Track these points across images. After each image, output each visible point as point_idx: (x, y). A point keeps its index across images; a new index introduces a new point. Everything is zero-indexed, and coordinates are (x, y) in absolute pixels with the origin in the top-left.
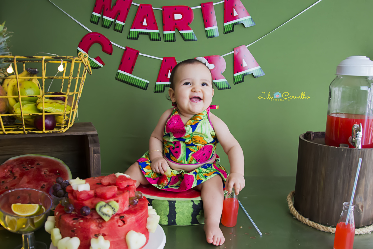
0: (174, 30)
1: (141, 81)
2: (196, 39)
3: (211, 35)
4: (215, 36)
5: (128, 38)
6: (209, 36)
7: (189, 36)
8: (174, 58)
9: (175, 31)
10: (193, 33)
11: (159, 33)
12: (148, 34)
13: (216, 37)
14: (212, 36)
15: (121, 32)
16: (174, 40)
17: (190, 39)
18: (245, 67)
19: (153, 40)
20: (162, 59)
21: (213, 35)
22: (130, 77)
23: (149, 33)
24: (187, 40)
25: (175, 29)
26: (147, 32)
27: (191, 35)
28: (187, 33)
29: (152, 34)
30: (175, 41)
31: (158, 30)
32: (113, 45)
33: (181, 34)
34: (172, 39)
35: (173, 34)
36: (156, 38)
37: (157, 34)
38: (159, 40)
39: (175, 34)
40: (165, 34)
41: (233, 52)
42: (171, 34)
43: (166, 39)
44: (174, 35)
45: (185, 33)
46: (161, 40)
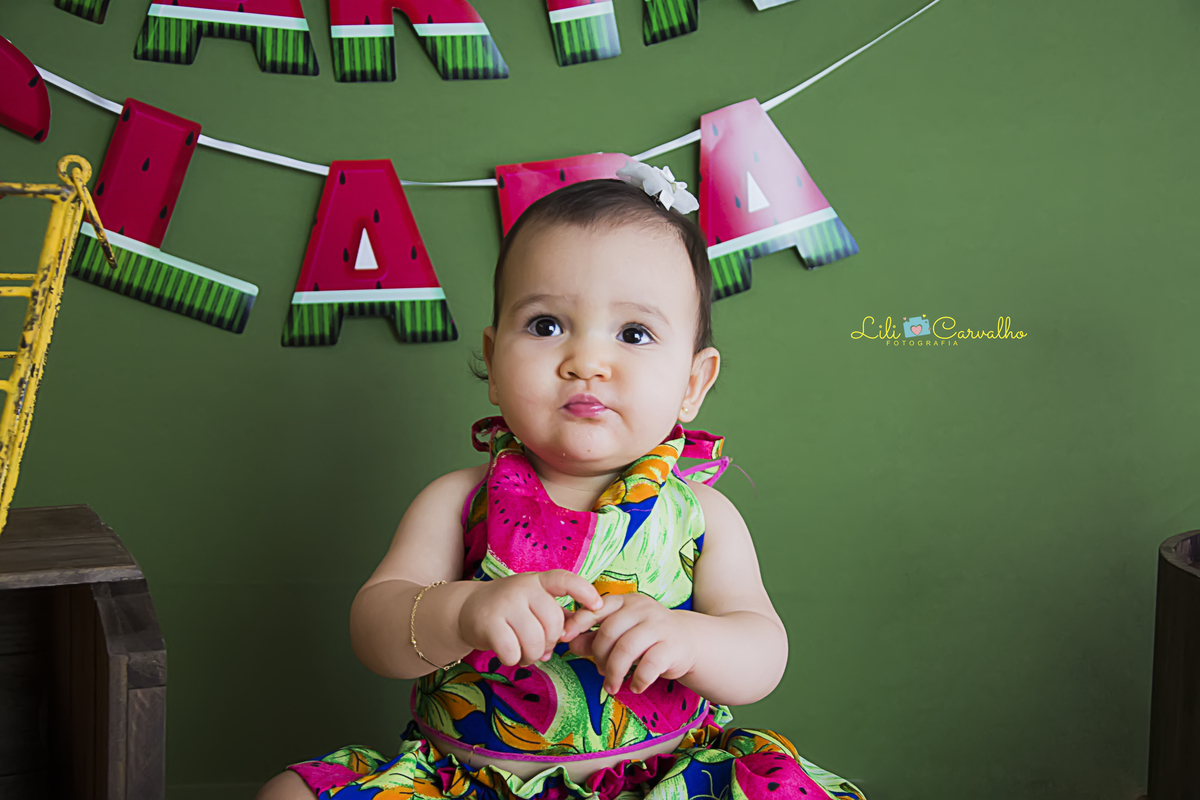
0: (390, 22)
1: (211, 283)
2: (501, 71)
3: (578, 50)
4: (600, 54)
5: (140, 52)
6: (568, 51)
7: (465, 53)
8: (386, 165)
9: (392, 27)
10: (484, 38)
11: (306, 34)
12: (249, 35)
13: (605, 58)
14: (583, 53)
15: (101, 21)
16: (389, 73)
17: (470, 65)
18: (754, 213)
19: (274, 68)
20: (325, 171)
21: (588, 48)
22: (150, 261)
23: (254, 30)
24: (456, 75)
25: (395, 17)
26: (243, 28)
27: (475, 47)
28: (453, 38)
29: (269, 36)
30: (394, 78)
31: (302, 17)
32: (48, 90)
33: (422, 40)
34: (379, 68)
35: (383, 39)
36: (290, 60)
37: (295, 40)
38: (306, 72)
39: (391, 39)
40: (341, 40)
41: (695, 136)
42: (372, 40)
43: (347, 68)
44: (389, 45)
45: (444, 38)
46: (316, 73)
